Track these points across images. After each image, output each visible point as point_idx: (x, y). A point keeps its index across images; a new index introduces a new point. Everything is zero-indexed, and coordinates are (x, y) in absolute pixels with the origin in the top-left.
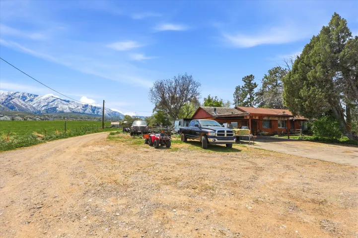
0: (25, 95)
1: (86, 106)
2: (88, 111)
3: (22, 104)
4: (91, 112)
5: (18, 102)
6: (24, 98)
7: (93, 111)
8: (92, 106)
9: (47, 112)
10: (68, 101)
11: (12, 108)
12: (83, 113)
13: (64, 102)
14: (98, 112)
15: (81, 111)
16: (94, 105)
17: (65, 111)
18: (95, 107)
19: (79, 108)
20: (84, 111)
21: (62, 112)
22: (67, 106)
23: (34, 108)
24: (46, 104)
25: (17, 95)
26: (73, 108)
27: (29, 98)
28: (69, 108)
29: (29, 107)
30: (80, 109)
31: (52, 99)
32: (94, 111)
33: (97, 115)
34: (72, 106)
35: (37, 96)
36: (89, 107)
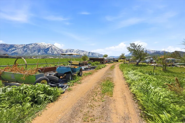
1: (90, 52)
2: (90, 55)
4: (91, 55)
7: (92, 54)
8: (92, 53)
10: (83, 51)
12: (89, 56)
13: (82, 51)
14: (94, 55)
15: (88, 55)
16: (92, 52)
18: (93, 53)
19: (87, 53)
20: (89, 55)
21: (81, 56)
25: (69, 50)
27: (71, 51)
31: (78, 50)
34: (84, 53)
35: (74, 50)
36: (91, 53)
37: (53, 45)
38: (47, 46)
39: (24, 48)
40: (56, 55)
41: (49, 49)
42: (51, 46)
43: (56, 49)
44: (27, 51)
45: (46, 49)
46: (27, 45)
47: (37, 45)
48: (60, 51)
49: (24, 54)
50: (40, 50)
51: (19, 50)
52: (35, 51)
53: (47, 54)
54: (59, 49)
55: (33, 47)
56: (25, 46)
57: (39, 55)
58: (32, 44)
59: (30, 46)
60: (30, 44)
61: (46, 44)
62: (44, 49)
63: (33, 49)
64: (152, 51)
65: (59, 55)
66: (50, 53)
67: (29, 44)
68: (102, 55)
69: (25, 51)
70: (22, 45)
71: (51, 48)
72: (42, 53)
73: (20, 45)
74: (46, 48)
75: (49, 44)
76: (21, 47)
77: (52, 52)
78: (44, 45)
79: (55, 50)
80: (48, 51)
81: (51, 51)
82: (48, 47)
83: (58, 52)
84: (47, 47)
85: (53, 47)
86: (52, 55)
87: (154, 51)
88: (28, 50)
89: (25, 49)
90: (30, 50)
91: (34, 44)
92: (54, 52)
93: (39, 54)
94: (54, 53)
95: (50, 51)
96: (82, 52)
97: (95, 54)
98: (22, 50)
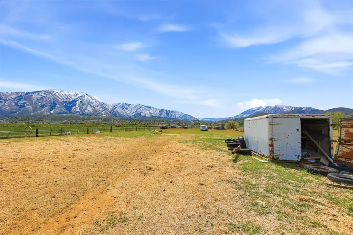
0: (124, 105)
1: (162, 110)
2: (164, 115)
3: (121, 111)
5: (119, 110)
6: (123, 107)
8: (166, 110)
9: (135, 117)
10: (150, 107)
11: (115, 115)
12: (160, 117)
13: (146, 108)
14: (171, 115)
15: (158, 115)
17: (147, 115)
18: (169, 111)
19: (157, 112)
20: (161, 115)
21: (145, 116)
22: (148, 111)
23: (128, 114)
24: (135, 110)
25: (119, 105)
26: (153, 112)
27: (125, 107)
28: (150, 112)
29: (124, 114)
30: (157, 114)
31: (139, 106)
32: (168, 115)
33: (171, 118)
34: (151, 111)
35: (130, 105)
36: (164, 111)
37: (87, 94)
38: (74, 96)
39: (20, 100)
40: (90, 115)
41: (77, 103)
42: (81, 95)
43: (92, 103)
44: (25, 106)
45: (70, 103)
46: (28, 93)
47: (50, 93)
48: (99, 106)
49: (16, 112)
50: (56, 104)
51: (6, 104)
52: (42, 106)
53: (71, 112)
54: (99, 102)
55: (40, 97)
56: (21, 96)
57: (51, 114)
58: (40, 91)
59: (35, 96)
60: (35, 92)
61: (72, 93)
62: (65, 102)
63: (39, 102)
64: (287, 107)
65: (96, 115)
66: (78, 110)
67: (33, 92)
68: (187, 115)
69: (21, 106)
70: (16, 93)
71: (80, 101)
72: (59, 111)
73: (12, 93)
74: (71, 101)
75: (78, 92)
76: (14, 96)
77: (81, 108)
78: (67, 94)
79: (90, 104)
80: (73, 106)
81: (79, 106)
82: (76, 98)
83: (96, 108)
84: (73, 98)
85: (86, 98)
86: (82, 115)
87: (291, 107)
88: (28, 105)
89: (21, 102)
90: (31, 103)
91: (45, 92)
92: (86, 108)
93: (52, 112)
94: (86, 112)
95: (77, 106)
96: (146, 110)
97: (173, 114)
98: (13, 104)
